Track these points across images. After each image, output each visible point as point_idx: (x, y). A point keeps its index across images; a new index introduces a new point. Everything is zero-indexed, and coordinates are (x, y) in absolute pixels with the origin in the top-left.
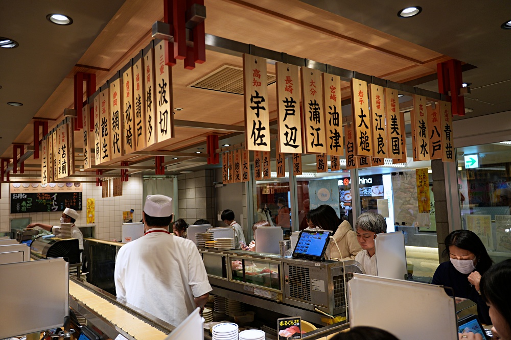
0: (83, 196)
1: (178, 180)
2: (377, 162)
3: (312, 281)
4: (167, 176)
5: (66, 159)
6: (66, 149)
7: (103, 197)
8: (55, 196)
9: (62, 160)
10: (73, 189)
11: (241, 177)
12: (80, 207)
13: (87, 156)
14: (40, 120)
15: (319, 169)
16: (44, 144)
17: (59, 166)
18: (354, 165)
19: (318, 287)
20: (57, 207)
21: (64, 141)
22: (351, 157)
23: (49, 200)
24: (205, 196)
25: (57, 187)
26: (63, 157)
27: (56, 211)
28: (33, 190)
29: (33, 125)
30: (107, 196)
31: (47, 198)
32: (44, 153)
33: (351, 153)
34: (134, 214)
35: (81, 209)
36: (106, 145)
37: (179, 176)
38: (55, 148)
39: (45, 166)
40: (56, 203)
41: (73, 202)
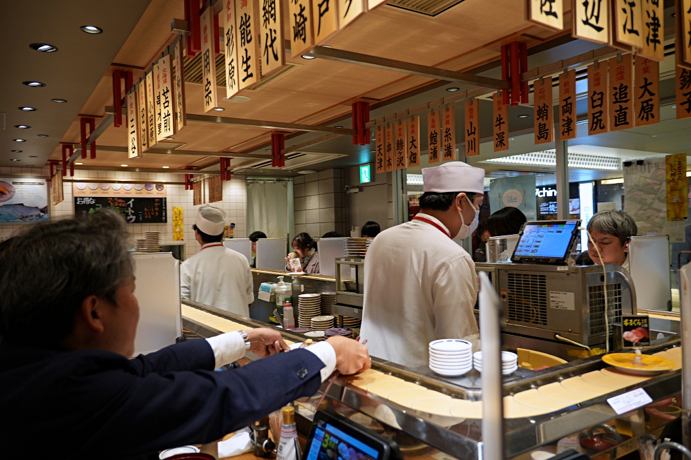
0: (168, 204)
1: (294, 185)
2: (647, 119)
3: (551, 295)
4: (279, 179)
5: (170, 109)
6: (169, 95)
7: (195, 204)
8: (131, 202)
9: (164, 112)
10: (154, 193)
11: (406, 161)
12: (164, 218)
13: (212, 88)
14: (121, 68)
15: (539, 139)
16: (130, 99)
17: (157, 123)
18: (604, 127)
19: (561, 304)
20: (134, 217)
21: (165, 81)
22: (598, 114)
23: (124, 207)
24: (333, 205)
25: (133, 191)
26: (165, 107)
27: (133, 222)
28: (103, 193)
29: (111, 79)
30: (200, 203)
31: (121, 205)
32: (132, 112)
33: (598, 109)
34: (235, 229)
35: (166, 221)
36: (248, 59)
37: (295, 178)
38: (150, 99)
39: (134, 132)
40: (133, 212)
41: (155, 211)
